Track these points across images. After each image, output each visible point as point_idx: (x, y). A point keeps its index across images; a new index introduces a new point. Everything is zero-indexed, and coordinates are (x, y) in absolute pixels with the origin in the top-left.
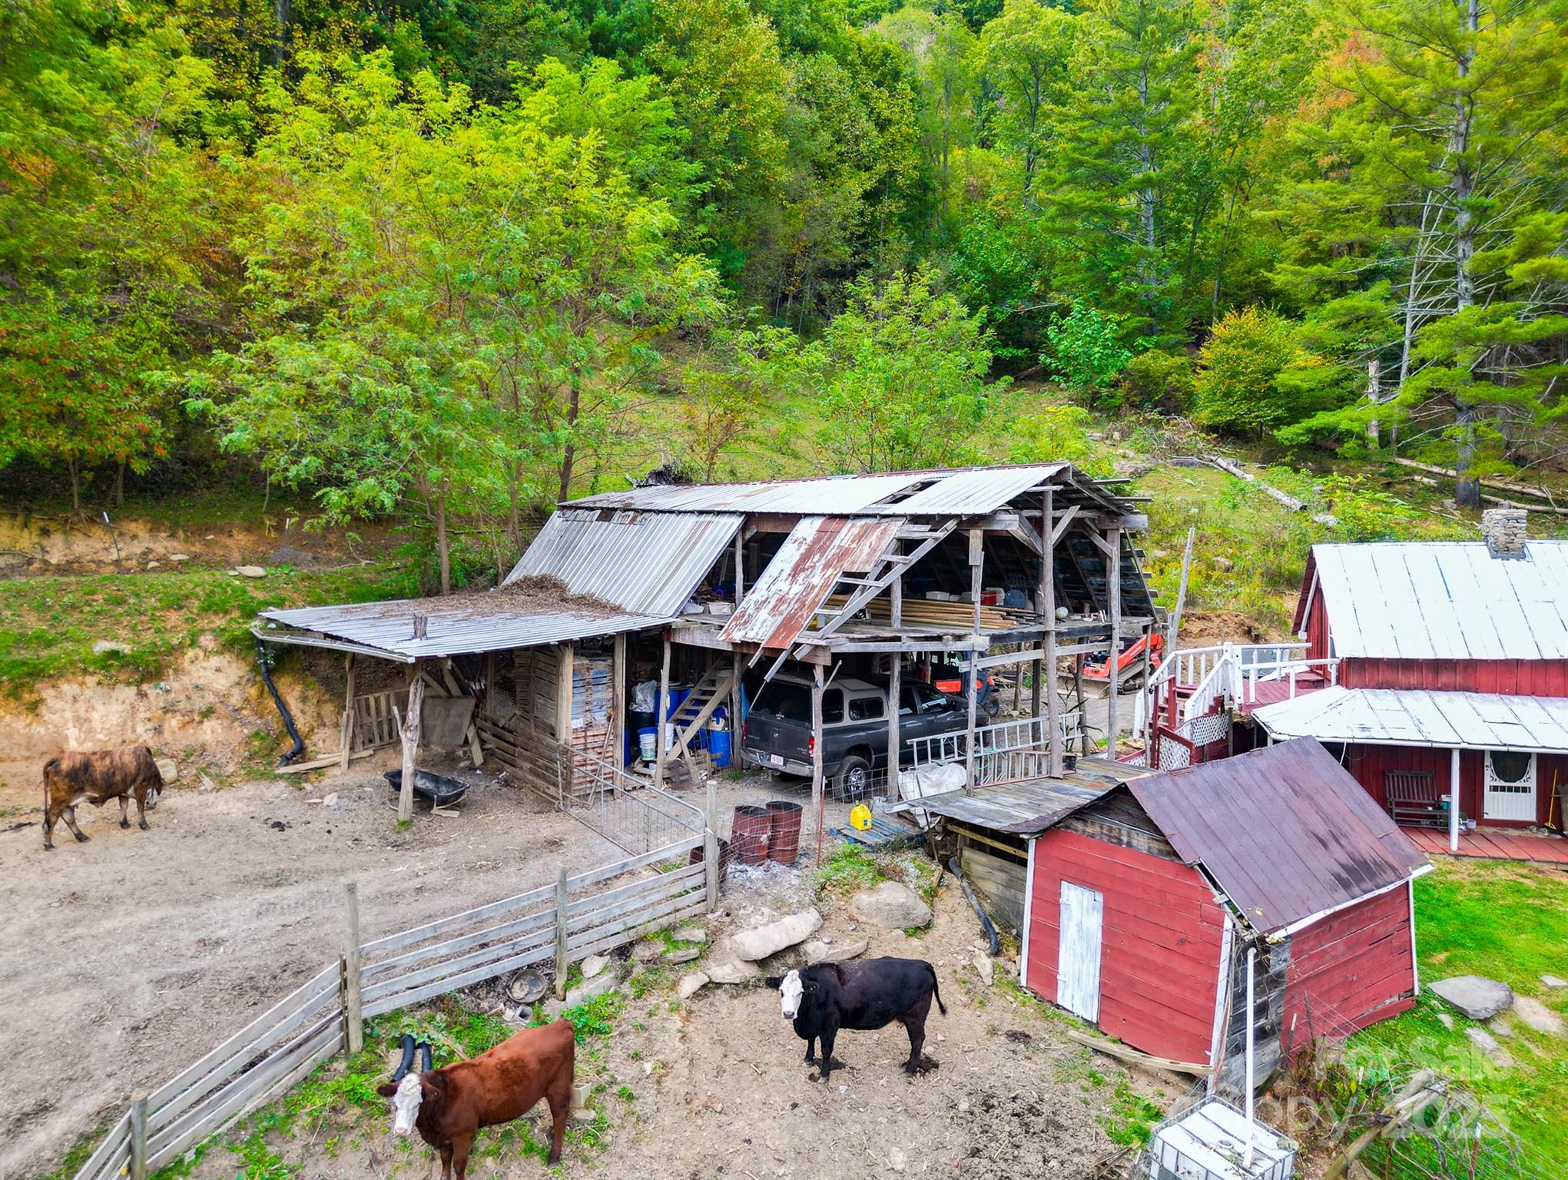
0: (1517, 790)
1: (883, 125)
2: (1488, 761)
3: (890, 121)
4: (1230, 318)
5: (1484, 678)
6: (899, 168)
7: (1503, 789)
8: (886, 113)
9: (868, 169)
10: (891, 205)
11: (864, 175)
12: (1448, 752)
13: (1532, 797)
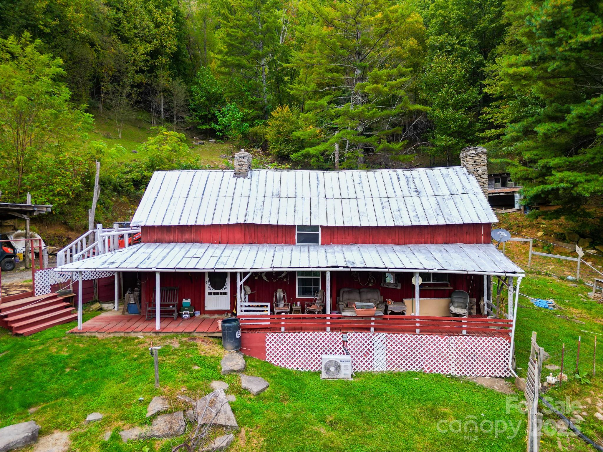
0: (221, 294)
1: (158, 25)
2: (207, 279)
3: (162, 24)
4: (279, 109)
5: (206, 235)
6: (167, 44)
7: (214, 294)
8: (160, 20)
9: (150, 42)
10: (162, 60)
11: (148, 45)
12: (154, 273)
13: (227, 297)
